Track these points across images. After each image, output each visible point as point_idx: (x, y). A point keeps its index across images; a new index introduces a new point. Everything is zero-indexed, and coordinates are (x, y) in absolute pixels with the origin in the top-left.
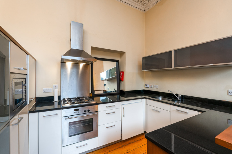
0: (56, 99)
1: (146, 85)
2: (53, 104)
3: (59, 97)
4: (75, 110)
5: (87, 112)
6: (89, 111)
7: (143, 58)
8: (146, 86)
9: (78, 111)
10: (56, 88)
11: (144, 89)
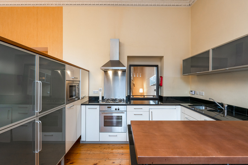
0: (100, 99)
1: (191, 91)
2: (98, 102)
3: (103, 97)
4: (108, 107)
5: (117, 110)
6: (118, 109)
7: (183, 61)
8: (191, 93)
9: (110, 108)
10: (100, 90)
11: (189, 95)
